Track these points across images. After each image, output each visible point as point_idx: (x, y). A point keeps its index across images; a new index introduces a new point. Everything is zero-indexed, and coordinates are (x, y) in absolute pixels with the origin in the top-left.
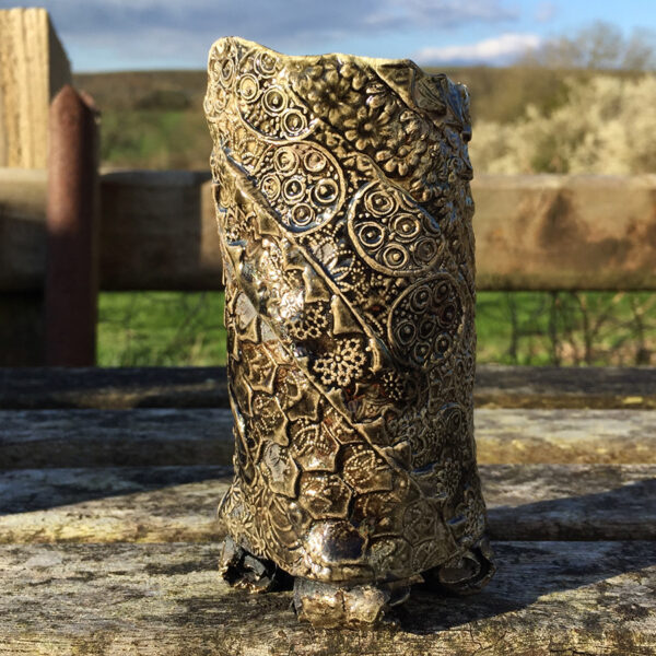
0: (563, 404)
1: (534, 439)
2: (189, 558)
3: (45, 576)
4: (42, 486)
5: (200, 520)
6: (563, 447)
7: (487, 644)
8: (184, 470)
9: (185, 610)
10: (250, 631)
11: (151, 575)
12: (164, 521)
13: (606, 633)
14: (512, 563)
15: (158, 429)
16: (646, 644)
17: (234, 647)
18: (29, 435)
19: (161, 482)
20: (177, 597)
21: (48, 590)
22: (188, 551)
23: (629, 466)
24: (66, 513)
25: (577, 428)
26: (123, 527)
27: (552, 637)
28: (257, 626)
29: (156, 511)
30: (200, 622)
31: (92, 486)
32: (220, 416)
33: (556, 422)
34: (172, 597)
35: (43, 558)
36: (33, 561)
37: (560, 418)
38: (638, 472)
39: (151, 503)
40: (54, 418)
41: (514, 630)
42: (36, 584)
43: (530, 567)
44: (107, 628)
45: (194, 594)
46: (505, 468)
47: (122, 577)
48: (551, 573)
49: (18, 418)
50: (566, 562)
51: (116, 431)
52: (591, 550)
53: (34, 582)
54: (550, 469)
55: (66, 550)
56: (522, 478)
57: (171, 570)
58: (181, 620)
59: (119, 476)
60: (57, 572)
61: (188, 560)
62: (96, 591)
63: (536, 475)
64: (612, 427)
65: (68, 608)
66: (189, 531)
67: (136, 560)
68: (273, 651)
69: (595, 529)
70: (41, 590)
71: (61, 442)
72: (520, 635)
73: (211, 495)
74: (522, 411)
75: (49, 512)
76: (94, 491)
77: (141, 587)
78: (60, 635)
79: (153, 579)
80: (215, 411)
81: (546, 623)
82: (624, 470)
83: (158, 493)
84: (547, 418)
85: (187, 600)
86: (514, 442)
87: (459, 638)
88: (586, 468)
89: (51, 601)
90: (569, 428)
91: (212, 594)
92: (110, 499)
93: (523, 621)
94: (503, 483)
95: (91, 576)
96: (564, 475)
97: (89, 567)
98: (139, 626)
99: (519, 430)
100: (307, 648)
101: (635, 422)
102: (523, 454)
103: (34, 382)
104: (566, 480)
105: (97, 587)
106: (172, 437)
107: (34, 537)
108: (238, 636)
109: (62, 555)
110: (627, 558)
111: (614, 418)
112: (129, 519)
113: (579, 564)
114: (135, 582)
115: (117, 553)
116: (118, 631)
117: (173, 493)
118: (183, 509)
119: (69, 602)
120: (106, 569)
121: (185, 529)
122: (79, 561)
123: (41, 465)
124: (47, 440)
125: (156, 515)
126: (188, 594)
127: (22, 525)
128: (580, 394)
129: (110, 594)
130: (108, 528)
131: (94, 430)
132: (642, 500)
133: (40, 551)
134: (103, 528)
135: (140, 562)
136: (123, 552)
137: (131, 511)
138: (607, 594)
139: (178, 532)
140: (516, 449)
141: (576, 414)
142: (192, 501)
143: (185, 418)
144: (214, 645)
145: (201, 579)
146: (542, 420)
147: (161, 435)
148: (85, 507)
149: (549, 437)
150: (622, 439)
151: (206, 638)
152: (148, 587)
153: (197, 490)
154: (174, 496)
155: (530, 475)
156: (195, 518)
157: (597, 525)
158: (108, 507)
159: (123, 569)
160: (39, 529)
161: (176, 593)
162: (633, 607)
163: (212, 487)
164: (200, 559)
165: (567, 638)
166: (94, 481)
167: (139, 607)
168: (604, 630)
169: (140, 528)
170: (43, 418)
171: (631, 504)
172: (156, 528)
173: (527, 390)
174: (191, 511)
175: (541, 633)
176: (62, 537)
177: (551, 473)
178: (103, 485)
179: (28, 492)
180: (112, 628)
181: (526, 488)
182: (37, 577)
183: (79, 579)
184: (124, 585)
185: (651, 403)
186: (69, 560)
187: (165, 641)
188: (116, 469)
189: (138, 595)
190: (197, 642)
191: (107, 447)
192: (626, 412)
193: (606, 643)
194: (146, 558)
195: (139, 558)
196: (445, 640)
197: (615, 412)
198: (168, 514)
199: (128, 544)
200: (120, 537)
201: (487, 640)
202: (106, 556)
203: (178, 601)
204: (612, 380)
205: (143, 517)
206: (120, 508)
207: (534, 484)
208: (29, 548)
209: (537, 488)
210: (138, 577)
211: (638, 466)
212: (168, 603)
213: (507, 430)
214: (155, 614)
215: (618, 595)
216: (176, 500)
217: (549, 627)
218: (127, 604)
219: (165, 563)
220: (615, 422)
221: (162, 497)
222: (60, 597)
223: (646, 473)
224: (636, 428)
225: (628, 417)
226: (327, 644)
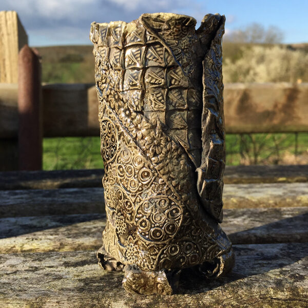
0: (251, 182)
1: (241, 197)
2: (84, 258)
3: (14, 269)
4: (15, 225)
5: (89, 239)
6: (253, 200)
7: (230, 296)
8: (82, 216)
9: (82, 284)
10: (115, 294)
11: (66, 267)
12: (72, 241)
13: (286, 289)
14: (237, 255)
15: (69, 197)
16: (305, 293)
17: (107, 302)
18: (9, 202)
19: (71, 222)
20: (78, 278)
21: (15, 277)
22: (84, 255)
23: (285, 208)
24: (25, 238)
25: (259, 192)
26: (53, 244)
27: (260, 291)
28: (118, 291)
29: (69, 236)
30: (90, 291)
31: (38, 225)
32: (98, 191)
33: (250, 190)
34: (76, 278)
35: (13, 261)
36: (8, 262)
37: (251, 187)
38: (288, 211)
39: (66, 232)
40: (21, 194)
41: (242, 289)
42: (9, 274)
43: (246, 257)
44: (44, 295)
45: (87, 276)
46: (229, 211)
47: (52, 269)
48: (256, 259)
49: (5, 194)
50: (262, 254)
51: (50, 199)
52: (273, 248)
53: (8, 272)
54: (249, 210)
55: (25, 256)
56: (237, 215)
57: (76, 265)
58: (81, 290)
59: (51, 220)
60: (20, 267)
61: (84, 259)
62: (39, 276)
63: (243, 214)
64: (275, 191)
65: (25, 285)
66: (84, 245)
67: (59, 260)
68: (126, 304)
69: (273, 238)
70: (12, 277)
71: (24, 205)
72: (245, 291)
73: (95, 228)
74: (234, 185)
75: (18, 238)
76: (39, 227)
77: (61, 273)
78: (20, 300)
79: (67, 269)
80: (96, 189)
81: (257, 285)
82: (282, 210)
83: (70, 227)
84: (245, 188)
85: (83, 279)
86: (232, 199)
87: (216, 293)
88: (266, 210)
89: (17, 282)
90: (256, 192)
91: (96, 276)
92: (47, 230)
93: (246, 284)
94: (229, 217)
95: (36, 269)
96: (256, 213)
97: (35, 264)
98: (59, 294)
99: (233, 194)
100: (143, 301)
101: (284, 189)
102: (236, 204)
103: (12, 178)
104: (257, 215)
105: (39, 274)
106: (76, 201)
107: (10, 250)
108: (108, 297)
109: (23, 259)
110: (290, 251)
111: (275, 187)
112: (56, 240)
113: (269, 255)
114: (58, 271)
115: (50, 257)
116: (49, 296)
117: (77, 227)
118: (82, 234)
119: (25, 283)
120: (44, 265)
121: (83, 244)
122: (31, 261)
123: (15, 215)
124: (18, 204)
125: (68, 238)
126: (84, 276)
127: (4, 244)
128: (259, 177)
129: (46, 278)
130: (46, 245)
131: (40, 198)
132: (293, 223)
133: (12, 257)
134: (43, 244)
135: (61, 261)
136: (52, 256)
137: (57, 236)
138: (284, 269)
139: (79, 245)
140: (233, 202)
141: (258, 186)
142: (86, 230)
143: (82, 192)
144: (97, 302)
145: (90, 269)
146: (243, 189)
147: (71, 200)
148: (35, 235)
149: (247, 196)
150: (280, 196)
151: (93, 299)
152: (64, 274)
153: (88, 225)
154: (77, 228)
155: (241, 214)
156: (87, 238)
157: (273, 236)
158: (46, 235)
159: (52, 265)
160: (12, 246)
161: (78, 276)
162: (297, 275)
163: (95, 224)
164: (90, 258)
165: (268, 291)
166: (39, 222)
167: (60, 284)
168: (285, 287)
169: (61, 244)
170: (16, 194)
171: (288, 226)
172: (68, 244)
173: (236, 176)
174: (85, 235)
175: (255, 290)
176: (24, 249)
177: (250, 212)
178: (43, 224)
179: (8, 228)
180: (46, 295)
181: (239, 219)
182: (10, 270)
183: (30, 271)
184: (53, 273)
185: (290, 180)
186: (26, 261)
187: (73, 301)
188: (50, 217)
189: (59, 278)
190: (89, 301)
191: (46, 206)
192: (280, 184)
193: (286, 294)
194: (64, 259)
195: (60, 259)
196: (210, 295)
197: (275, 184)
198: (74, 237)
199: (55, 252)
200: (51, 248)
201: (230, 294)
202: (44, 259)
203: (79, 280)
204: (272, 171)
205: (63, 239)
206: (52, 235)
207: (243, 217)
208: (7, 256)
209: (244, 219)
210: (59, 269)
211: (289, 208)
212: (74, 281)
213: (228, 194)
214: (68, 287)
215: (289, 269)
216: (78, 230)
217: (259, 286)
218: (54, 283)
219: (73, 261)
220: (275, 189)
221: (72, 229)
222: (21, 280)
223: (292, 211)
224: (285, 191)
225: (281, 187)
226: (152, 299)
